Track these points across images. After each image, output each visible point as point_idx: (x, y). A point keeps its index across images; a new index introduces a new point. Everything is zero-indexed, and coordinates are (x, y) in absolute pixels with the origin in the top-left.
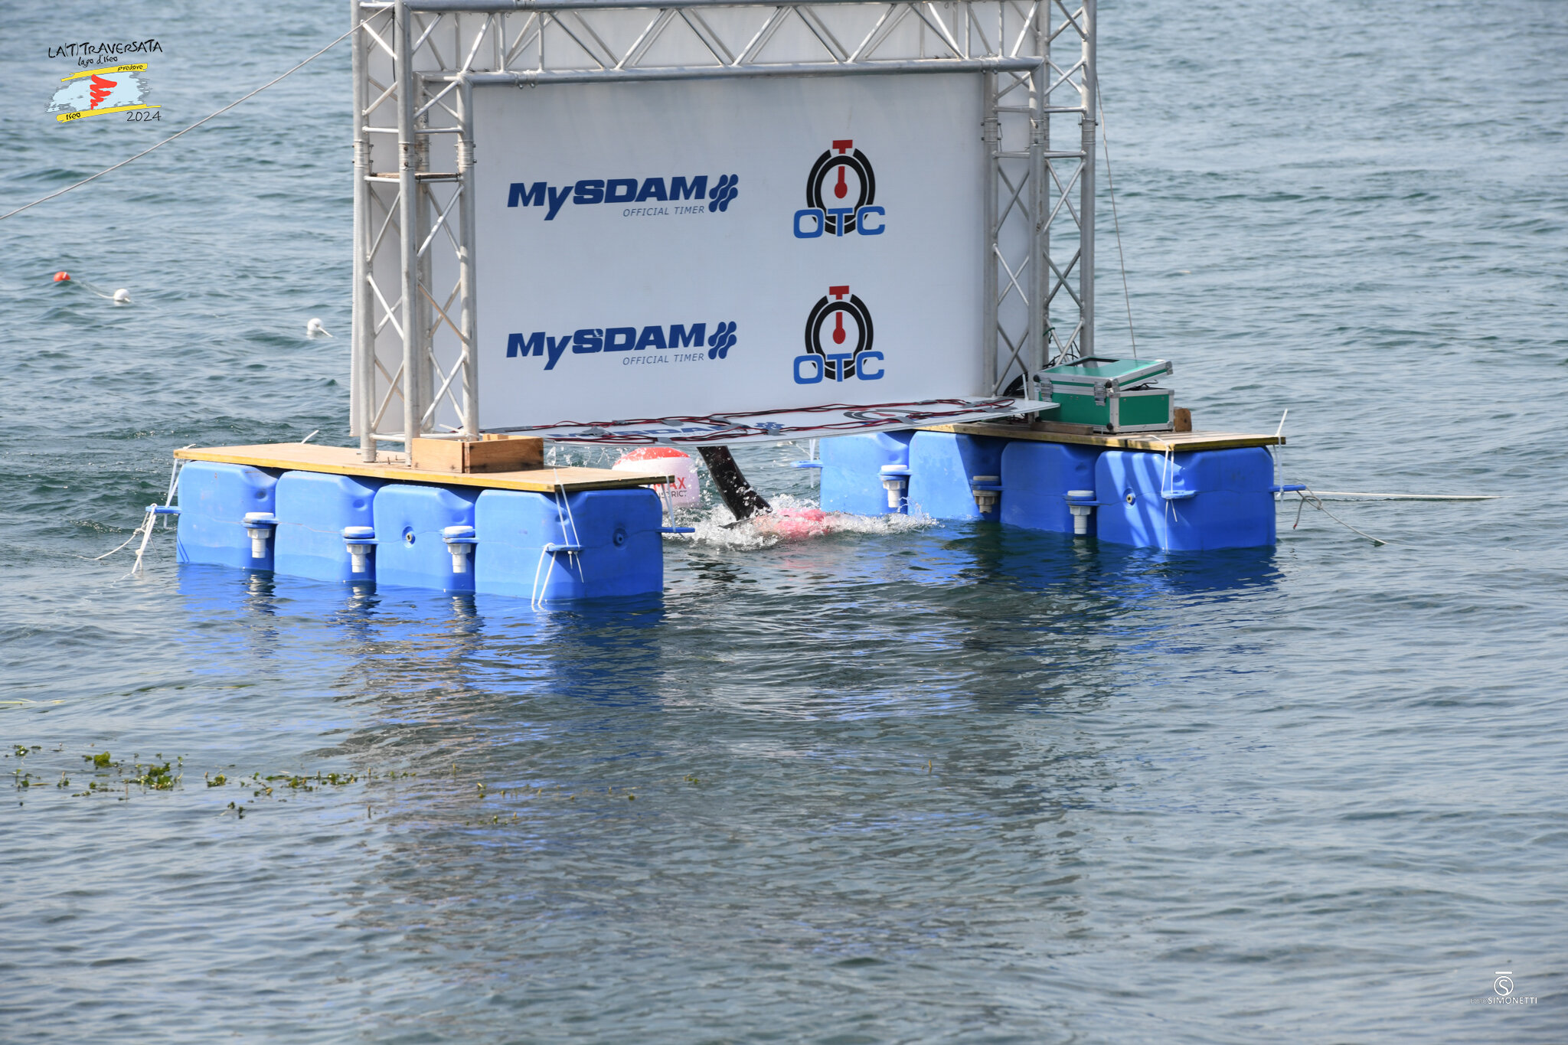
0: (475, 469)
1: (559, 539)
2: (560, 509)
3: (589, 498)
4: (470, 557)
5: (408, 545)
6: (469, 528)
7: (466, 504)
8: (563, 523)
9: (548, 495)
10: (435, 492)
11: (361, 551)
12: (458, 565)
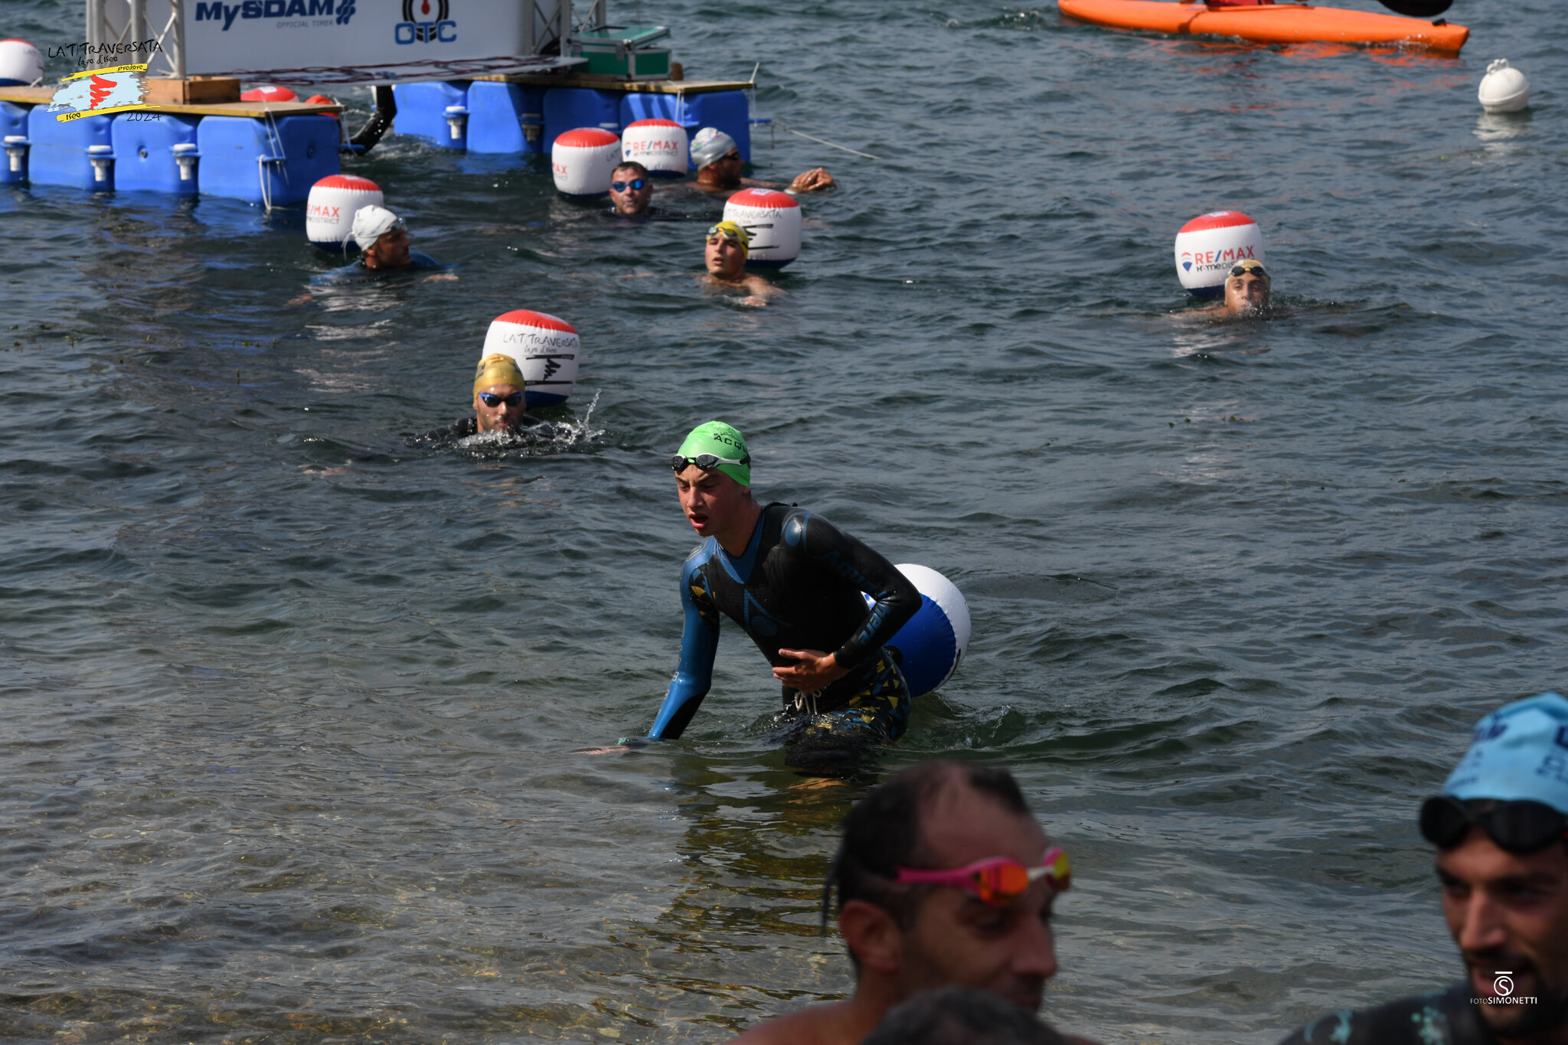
0: (194, 101)
1: (268, 152)
2: (268, 129)
3: (290, 122)
4: (194, 169)
5: (142, 160)
6: (191, 146)
7: (188, 128)
8: (272, 141)
9: (259, 119)
10: (164, 119)
11: (103, 164)
12: (184, 173)
